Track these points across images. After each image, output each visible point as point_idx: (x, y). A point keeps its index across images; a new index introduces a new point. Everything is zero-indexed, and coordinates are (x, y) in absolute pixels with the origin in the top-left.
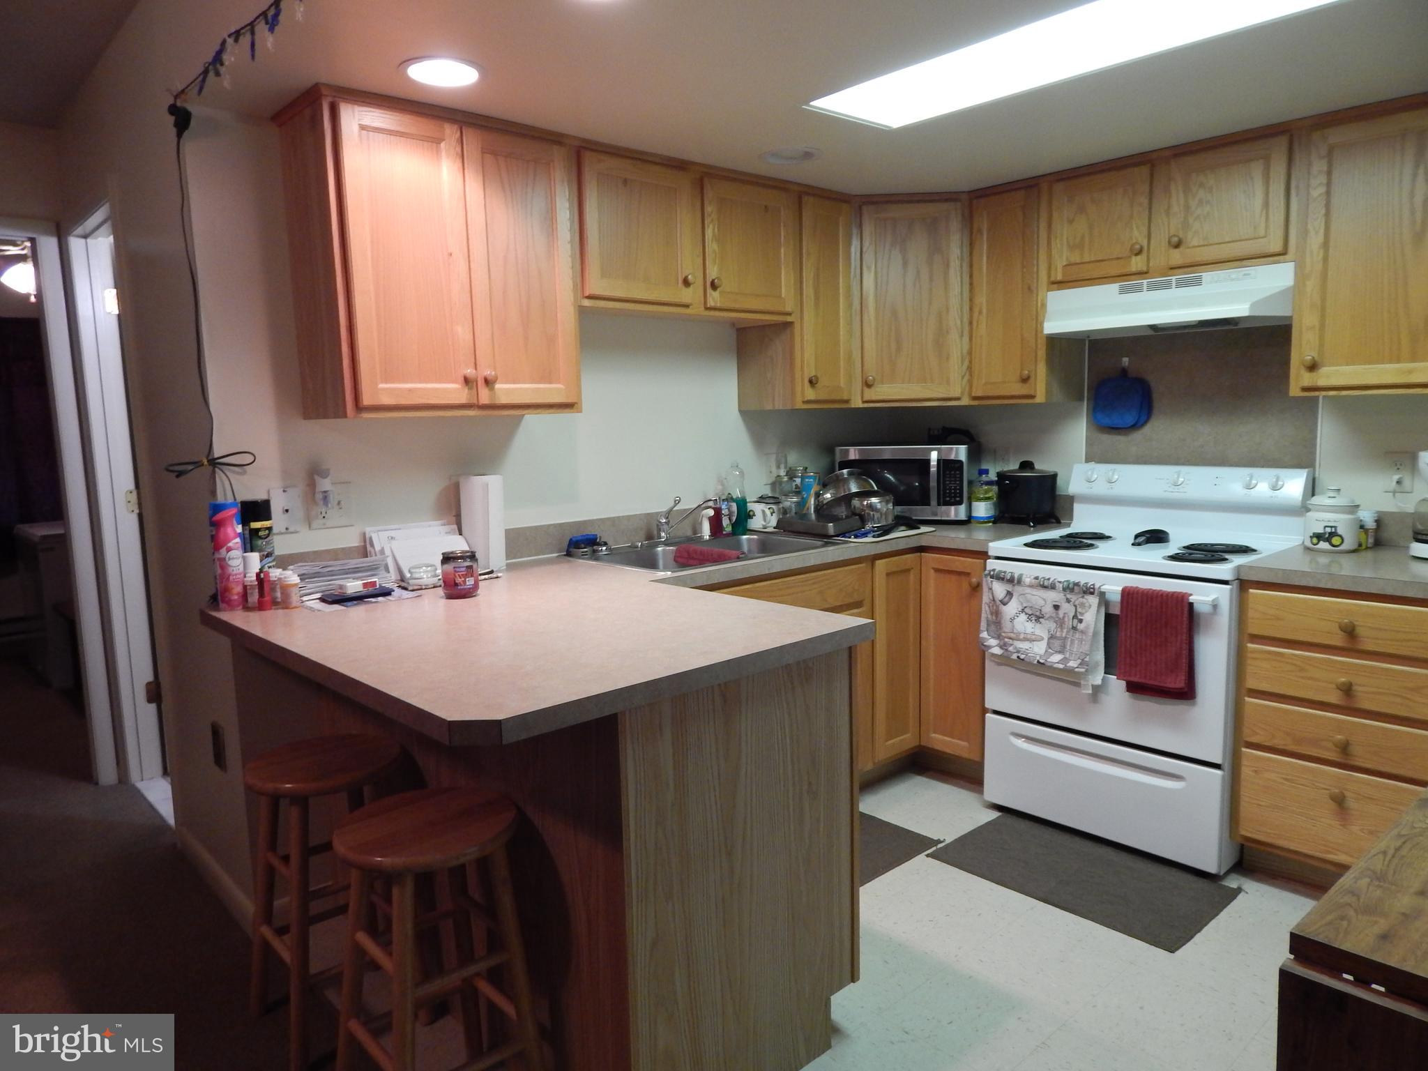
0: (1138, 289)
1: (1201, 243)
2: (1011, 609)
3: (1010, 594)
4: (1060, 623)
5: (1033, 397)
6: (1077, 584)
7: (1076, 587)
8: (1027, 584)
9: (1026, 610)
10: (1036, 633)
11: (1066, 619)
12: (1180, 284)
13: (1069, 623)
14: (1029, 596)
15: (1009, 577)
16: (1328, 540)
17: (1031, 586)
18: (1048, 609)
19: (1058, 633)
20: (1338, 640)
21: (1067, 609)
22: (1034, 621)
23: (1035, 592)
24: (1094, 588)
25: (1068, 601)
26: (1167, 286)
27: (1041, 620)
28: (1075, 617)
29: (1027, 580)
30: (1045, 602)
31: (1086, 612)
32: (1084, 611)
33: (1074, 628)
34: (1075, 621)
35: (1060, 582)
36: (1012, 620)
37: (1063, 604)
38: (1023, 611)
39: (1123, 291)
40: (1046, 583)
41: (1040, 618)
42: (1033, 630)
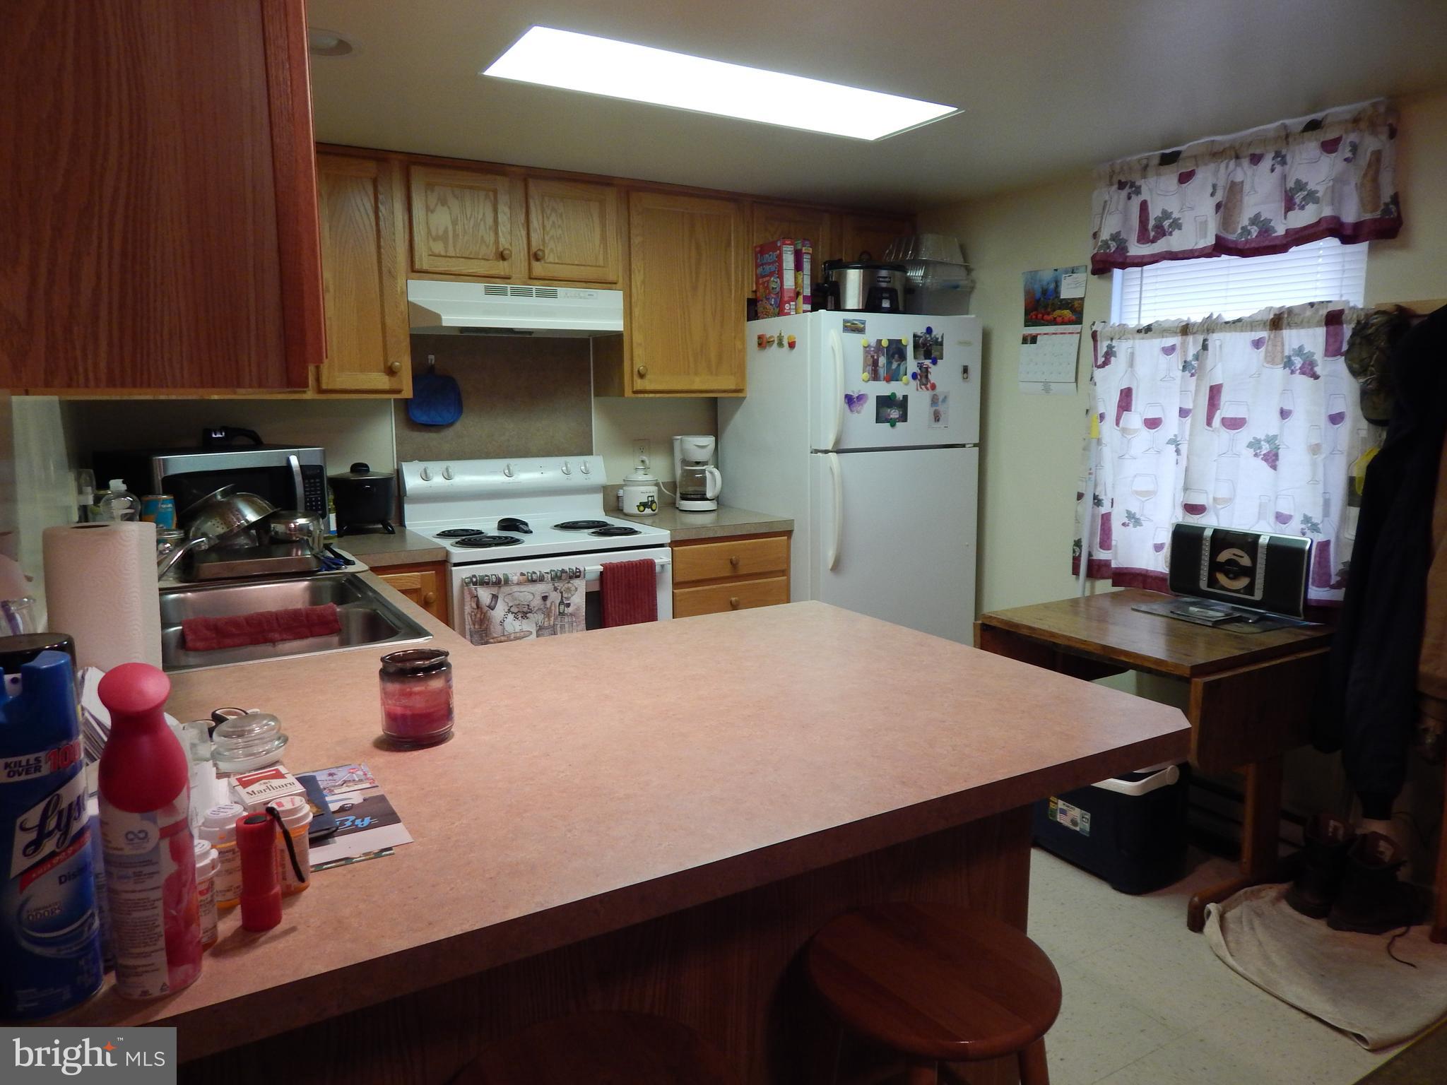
0: (503, 292)
1: (557, 261)
2: (499, 612)
3: (495, 597)
4: (547, 613)
5: (399, 392)
6: (563, 571)
7: (564, 575)
8: (515, 582)
9: (512, 609)
10: (524, 630)
11: (553, 608)
12: (541, 294)
13: (555, 610)
14: (516, 595)
15: (494, 580)
16: (650, 507)
17: (519, 584)
18: (537, 602)
19: (546, 623)
20: (727, 572)
21: (555, 597)
22: (520, 618)
23: (523, 588)
24: (580, 572)
25: (556, 589)
26: (528, 294)
27: (528, 615)
28: (561, 603)
29: (515, 579)
30: (534, 596)
31: (573, 595)
32: (570, 595)
33: (562, 614)
34: (562, 607)
35: (547, 573)
36: (502, 623)
37: (551, 593)
38: (509, 611)
39: (488, 292)
40: (534, 577)
41: (527, 613)
42: (520, 628)
